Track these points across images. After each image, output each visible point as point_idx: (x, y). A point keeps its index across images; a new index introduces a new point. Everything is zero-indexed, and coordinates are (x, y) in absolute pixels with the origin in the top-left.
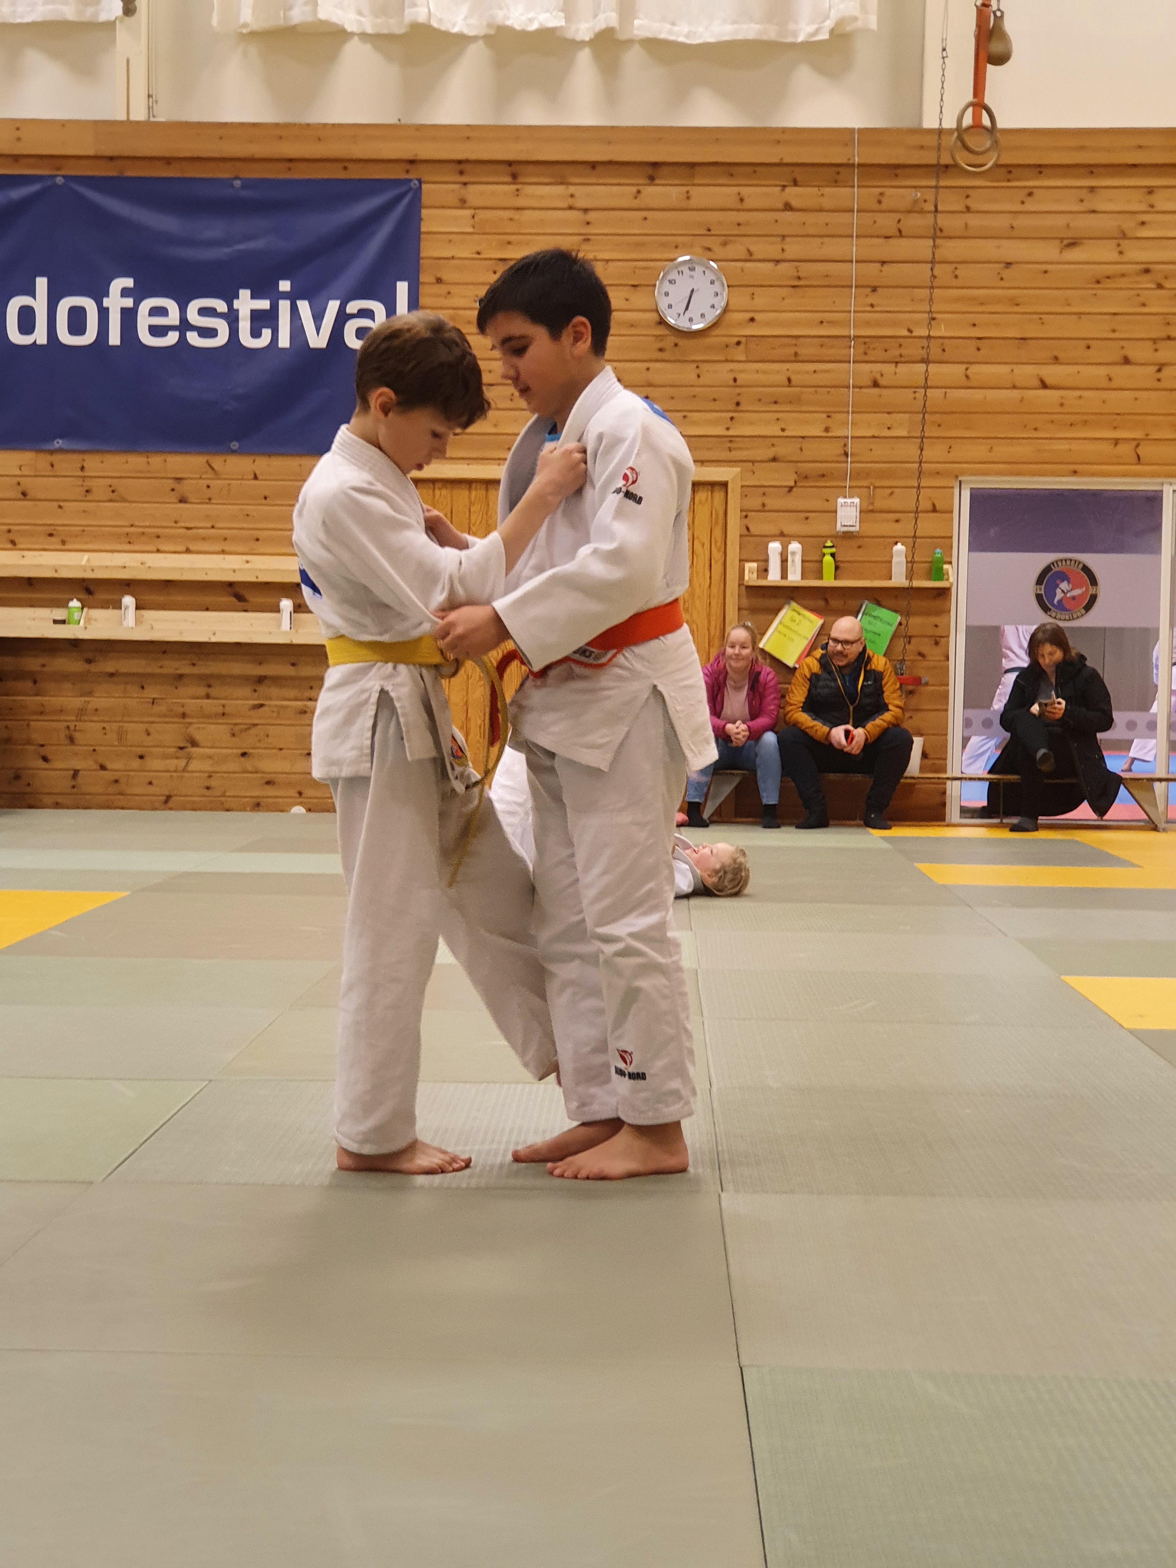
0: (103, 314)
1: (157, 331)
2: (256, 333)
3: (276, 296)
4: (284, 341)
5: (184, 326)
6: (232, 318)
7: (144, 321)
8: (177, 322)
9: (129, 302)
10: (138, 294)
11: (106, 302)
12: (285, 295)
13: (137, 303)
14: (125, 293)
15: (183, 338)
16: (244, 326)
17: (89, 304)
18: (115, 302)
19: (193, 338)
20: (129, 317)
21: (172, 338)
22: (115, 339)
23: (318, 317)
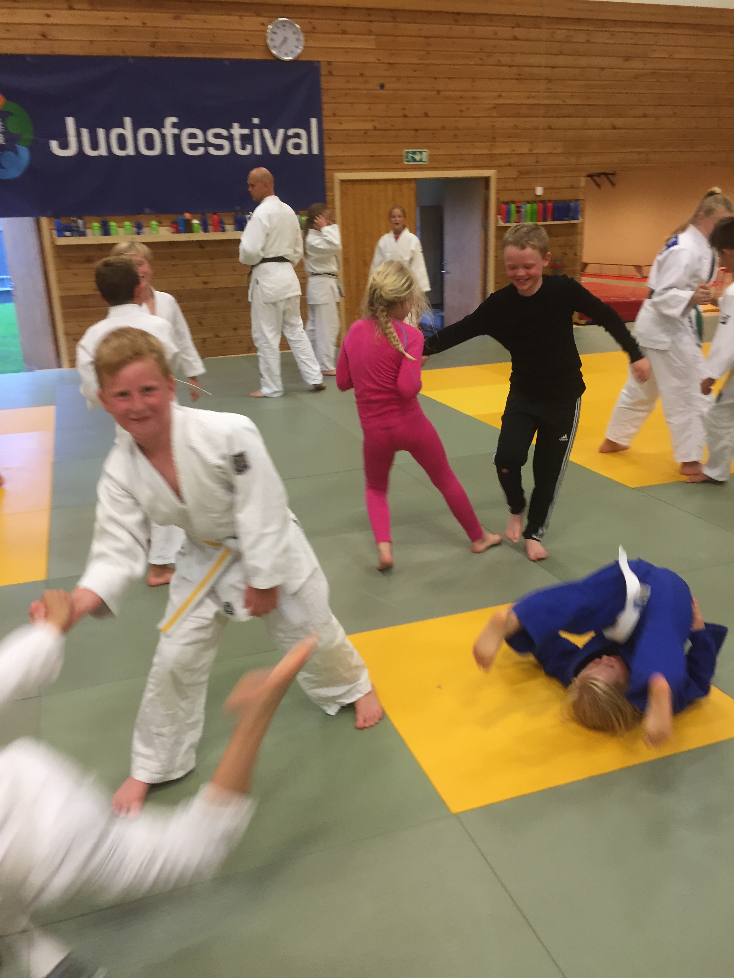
0: (163, 136)
1: (193, 147)
2: (243, 148)
3: (253, 127)
4: (258, 151)
5: (207, 144)
6: (230, 138)
7: (185, 141)
8: (202, 142)
9: (176, 131)
10: (180, 126)
11: (164, 131)
12: (256, 126)
13: (180, 132)
14: (174, 125)
15: (206, 151)
16: (237, 143)
17: (155, 132)
18: (169, 131)
19: (212, 150)
20: (177, 138)
21: (200, 151)
23: (274, 137)
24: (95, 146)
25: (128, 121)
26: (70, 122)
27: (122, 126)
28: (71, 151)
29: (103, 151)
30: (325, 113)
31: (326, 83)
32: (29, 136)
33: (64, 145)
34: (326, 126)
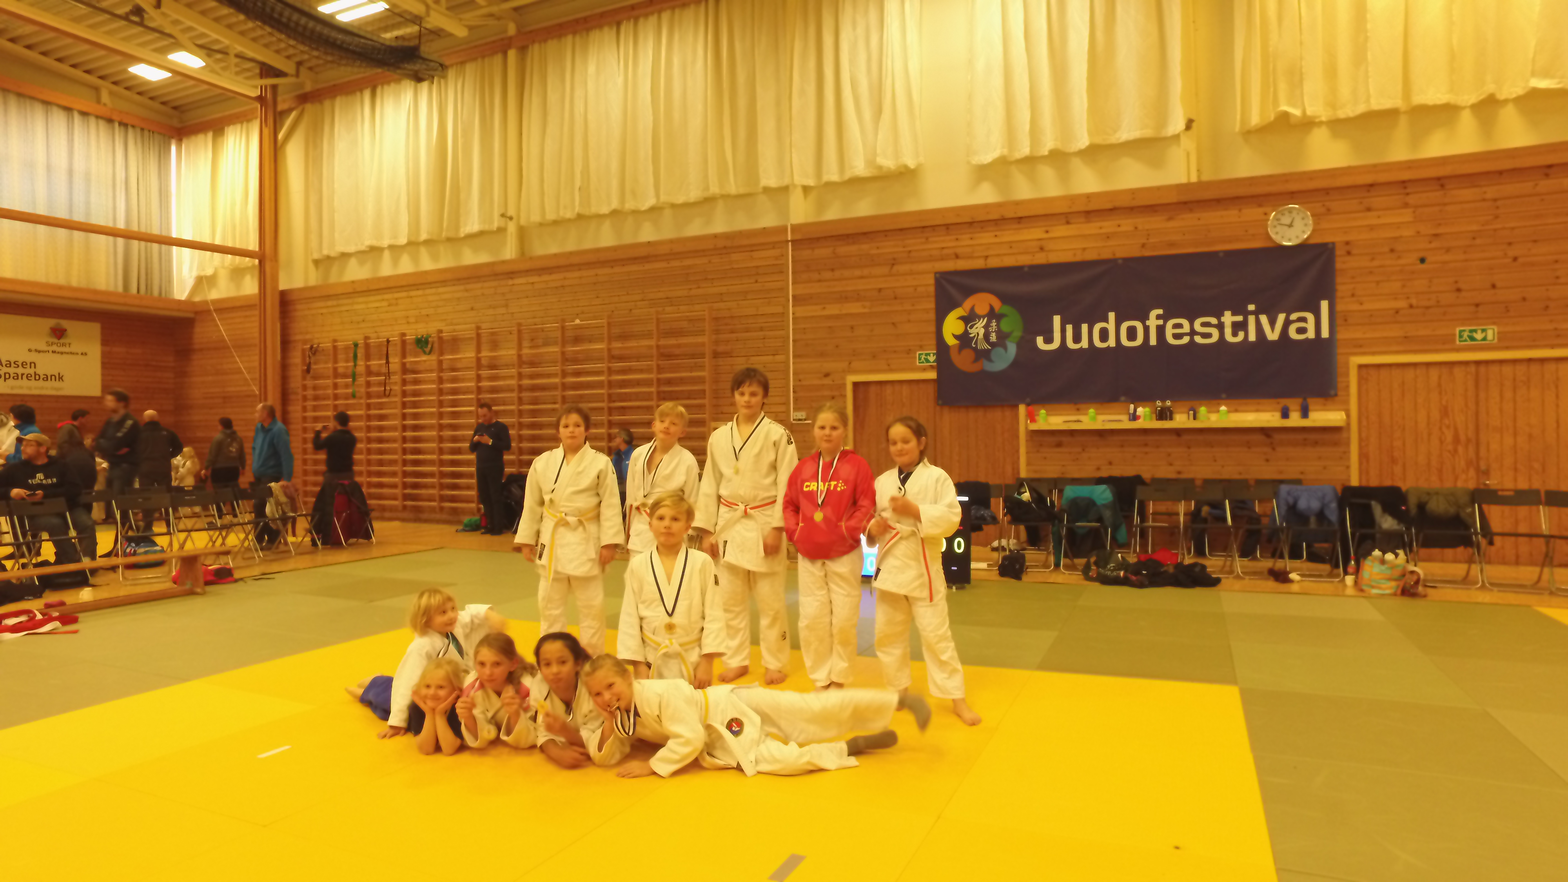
0: (1146, 329)
1: (1177, 336)
2: (1235, 334)
3: (1246, 314)
4: (1252, 337)
5: (1193, 333)
6: (1220, 327)
7: (1169, 332)
8: (1188, 331)
9: (1161, 322)
10: (1165, 317)
11: (1148, 323)
12: (1252, 313)
13: (1165, 323)
14: (1158, 317)
15: (1192, 340)
16: (1228, 331)
17: (1138, 325)
18: (1153, 322)
19: (1198, 339)
20: (1161, 330)
21: (1186, 340)
22: (1153, 341)
23: (1272, 323)
24: (1077, 339)
25: (1112, 316)
26: (1057, 320)
27: (1106, 321)
28: (1056, 345)
29: (1084, 344)
30: (1339, 294)
31: (1341, 263)
32: (1018, 334)
33: (1049, 340)
34: (1340, 307)
